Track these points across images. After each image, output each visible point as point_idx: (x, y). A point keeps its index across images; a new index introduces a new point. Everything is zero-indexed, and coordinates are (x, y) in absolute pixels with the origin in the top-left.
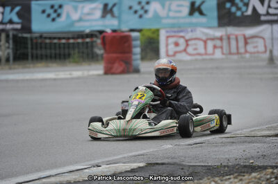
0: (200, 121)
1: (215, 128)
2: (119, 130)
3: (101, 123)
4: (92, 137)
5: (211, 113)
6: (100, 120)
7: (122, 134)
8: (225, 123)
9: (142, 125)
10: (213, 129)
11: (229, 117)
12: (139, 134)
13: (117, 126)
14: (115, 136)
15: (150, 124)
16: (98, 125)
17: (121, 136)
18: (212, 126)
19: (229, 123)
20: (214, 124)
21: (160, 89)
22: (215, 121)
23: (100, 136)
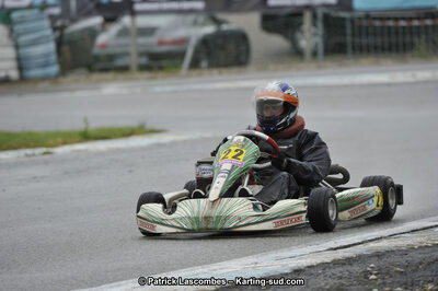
0: (349, 199)
1: (375, 213)
2: (197, 219)
3: (161, 205)
4: (144, 233)
5: (366, 183)
6: (158, 199)
7: (203, 225)
8: (392, 202)
9: (240, 210)
10: (371, 215)
11: (399, 190)
12: (235, 227)
13: (192, 212)
14: (189, 231)
15: (255, 207)
16: (155, 209)
17: (200, 231)
18: (369, 208)
19: (400, 201)
20: (373, 206)
21: (267, 137)
22: (375, 199)
23: (160, 229)
